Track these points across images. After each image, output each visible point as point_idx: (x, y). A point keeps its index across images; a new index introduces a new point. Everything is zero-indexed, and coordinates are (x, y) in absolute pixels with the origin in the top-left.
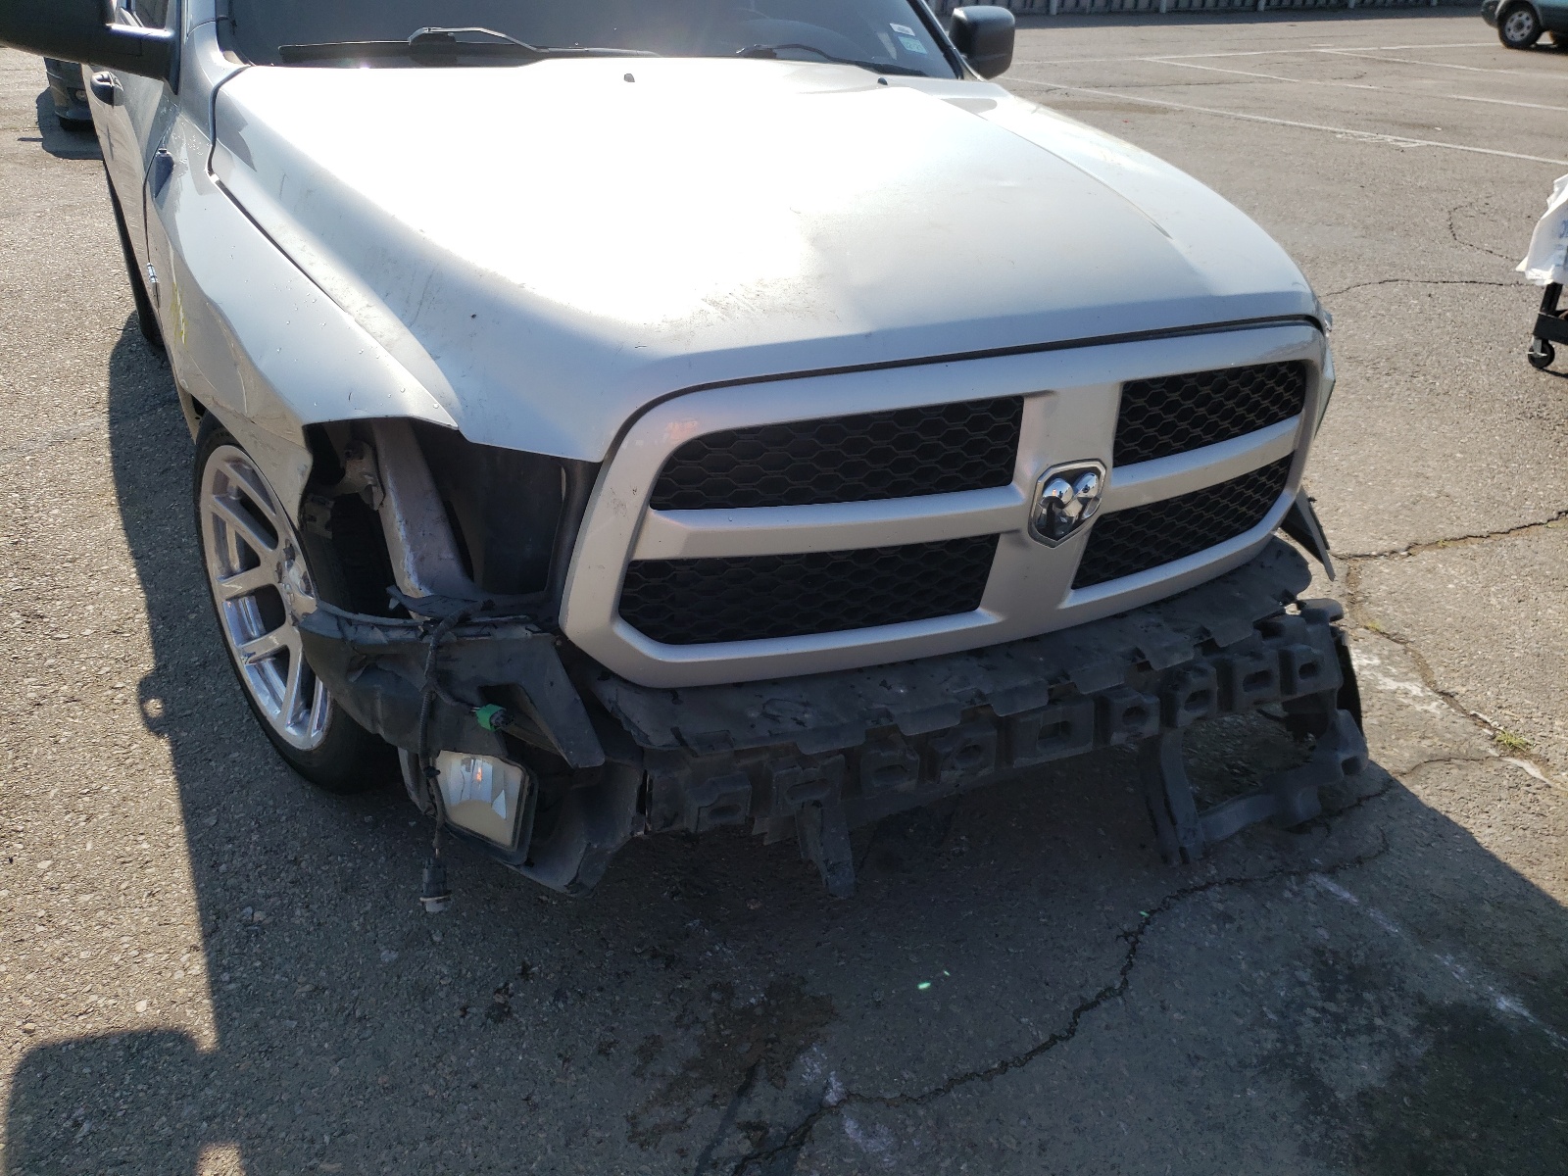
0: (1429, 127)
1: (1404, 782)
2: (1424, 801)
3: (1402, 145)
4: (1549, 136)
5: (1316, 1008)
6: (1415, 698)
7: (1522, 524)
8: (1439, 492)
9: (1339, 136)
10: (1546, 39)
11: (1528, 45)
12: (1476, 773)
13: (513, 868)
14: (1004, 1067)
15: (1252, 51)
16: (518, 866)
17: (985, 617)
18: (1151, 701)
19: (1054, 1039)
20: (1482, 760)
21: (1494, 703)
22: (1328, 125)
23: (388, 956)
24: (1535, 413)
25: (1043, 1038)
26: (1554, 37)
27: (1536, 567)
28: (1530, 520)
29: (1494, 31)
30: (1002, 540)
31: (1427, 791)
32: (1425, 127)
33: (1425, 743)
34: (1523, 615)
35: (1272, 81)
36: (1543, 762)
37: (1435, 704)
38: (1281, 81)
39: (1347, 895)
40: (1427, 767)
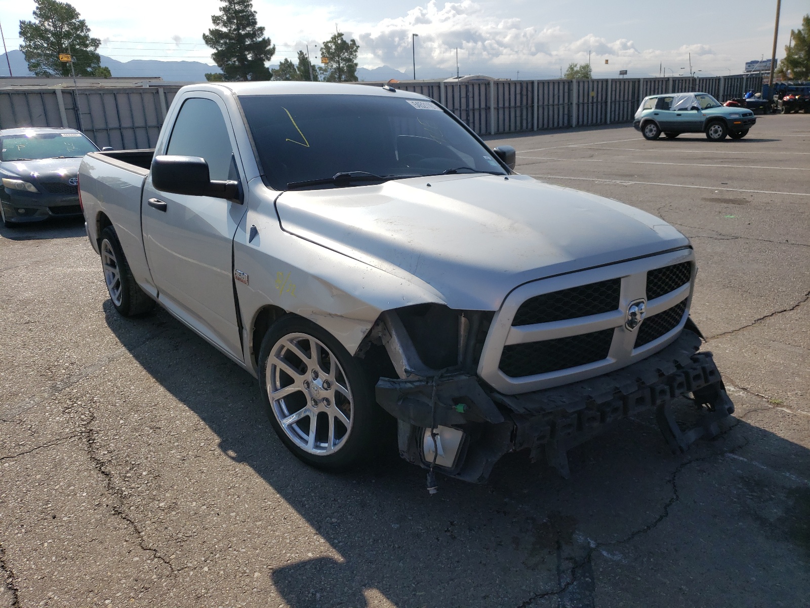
0: (632, 176)
1: (743, 420)
2: (754, 425)
3: (625, 184)
4: (683, 176)
5: (749, 495)
6: (733, 391)
7: (743, 327)
8: (707, 318)
9: (596, 182)
10: (663, 135)
11: (656, 138)
12: (768, 414)
13: (453, 476)
14: (649, 528)
15: (541, 148)
16: (455, 475)
17: (610, 361)
18: (667, 388)
19: (661, 517)
20: (768, 409)
21: (763, 390)
22: (589, 178)
23: (395, 526)
24: (729, 285)
25: (658, 517)
26: (666, 134)
27: (755, 341)
28: (745, 325)
29: (641, 134)
30: (616, 330)
31: (752, 421)
32: (630, 176)
33: (744, 406)
34: (759, 358)
35: (555, 161)
36: (789, 407)
37: (741, 393)
38: (559, 161)
39: (741, 458)
40: (749, 414)
